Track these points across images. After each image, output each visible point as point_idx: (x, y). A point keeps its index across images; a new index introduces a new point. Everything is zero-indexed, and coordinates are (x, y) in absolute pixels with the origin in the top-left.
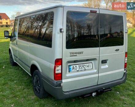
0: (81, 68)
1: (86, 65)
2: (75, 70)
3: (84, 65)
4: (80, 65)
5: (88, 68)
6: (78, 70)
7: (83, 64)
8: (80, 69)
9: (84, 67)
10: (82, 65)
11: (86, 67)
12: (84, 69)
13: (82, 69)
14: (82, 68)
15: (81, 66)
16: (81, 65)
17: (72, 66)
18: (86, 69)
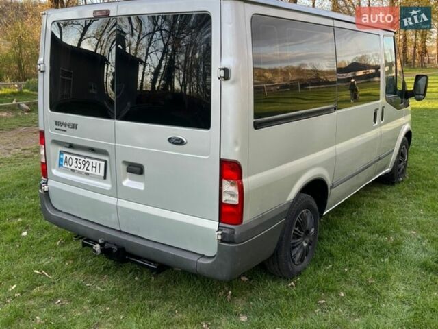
0: (79, 165)
1: (91, 161)
2: (69, 167)
3: (86, 160)
4: (79, 158)
5: (94, 172)
6: (73, 167)
7: (85, 157)
8: (77, 169)
9: (87, 165)
10: (83, 159)
11: (90, 168)
12: (85, 171)
13: (81, 170)
14: (83, 166)
15: (81, 162)
16: (81, 158)
17: (65, 155)
18: (90, 172)
